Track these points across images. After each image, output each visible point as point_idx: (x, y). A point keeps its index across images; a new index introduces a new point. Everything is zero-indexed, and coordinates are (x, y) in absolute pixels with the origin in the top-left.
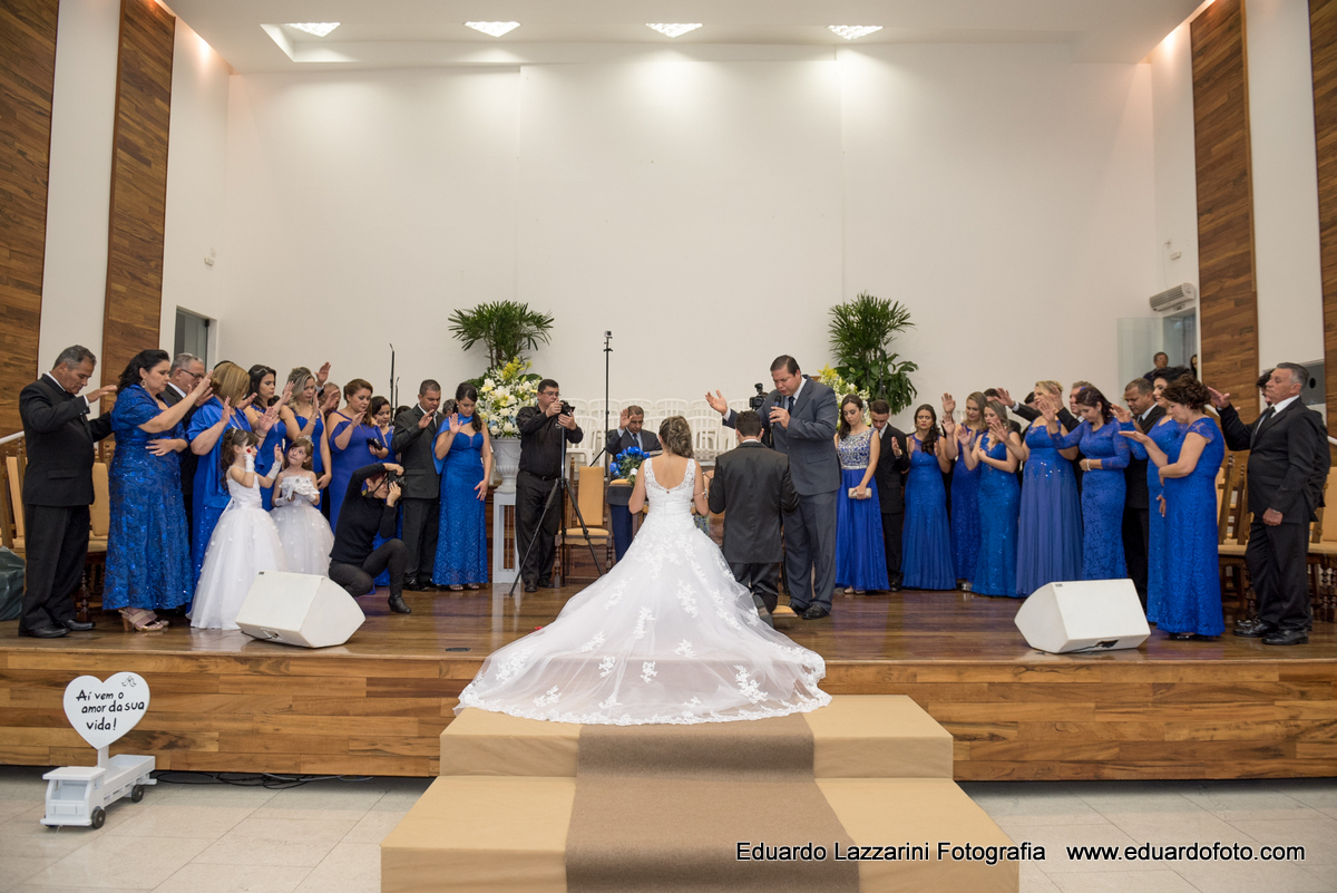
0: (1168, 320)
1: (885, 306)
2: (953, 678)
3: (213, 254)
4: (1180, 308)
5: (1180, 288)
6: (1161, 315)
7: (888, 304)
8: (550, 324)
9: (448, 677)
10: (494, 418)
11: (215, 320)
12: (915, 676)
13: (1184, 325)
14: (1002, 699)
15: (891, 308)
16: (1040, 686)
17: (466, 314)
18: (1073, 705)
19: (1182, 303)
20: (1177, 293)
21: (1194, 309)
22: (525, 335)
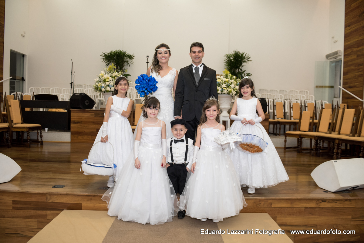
0: (331, 62)
1: (242, 55)
2: (289, 205)
3: (25, 33)
4: (336, 58)
5: (337, 51)
6: (329, 61)
7: (243, 54)
8: (133, 58)
9: (50, 201)
10: (103, 85)
11: (26, 55)
12: (271, 204)
13: (336, 64)
14: (310, 215)
15: (244, 55)
16: (328, 209)
17: (106, 54)
18: (342, 217)
19: (337, 57)
20: (336, 53)
21: (341, 58)
22: (125, 62)
